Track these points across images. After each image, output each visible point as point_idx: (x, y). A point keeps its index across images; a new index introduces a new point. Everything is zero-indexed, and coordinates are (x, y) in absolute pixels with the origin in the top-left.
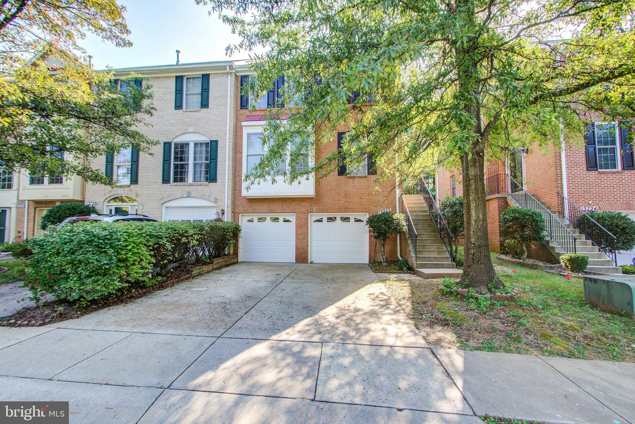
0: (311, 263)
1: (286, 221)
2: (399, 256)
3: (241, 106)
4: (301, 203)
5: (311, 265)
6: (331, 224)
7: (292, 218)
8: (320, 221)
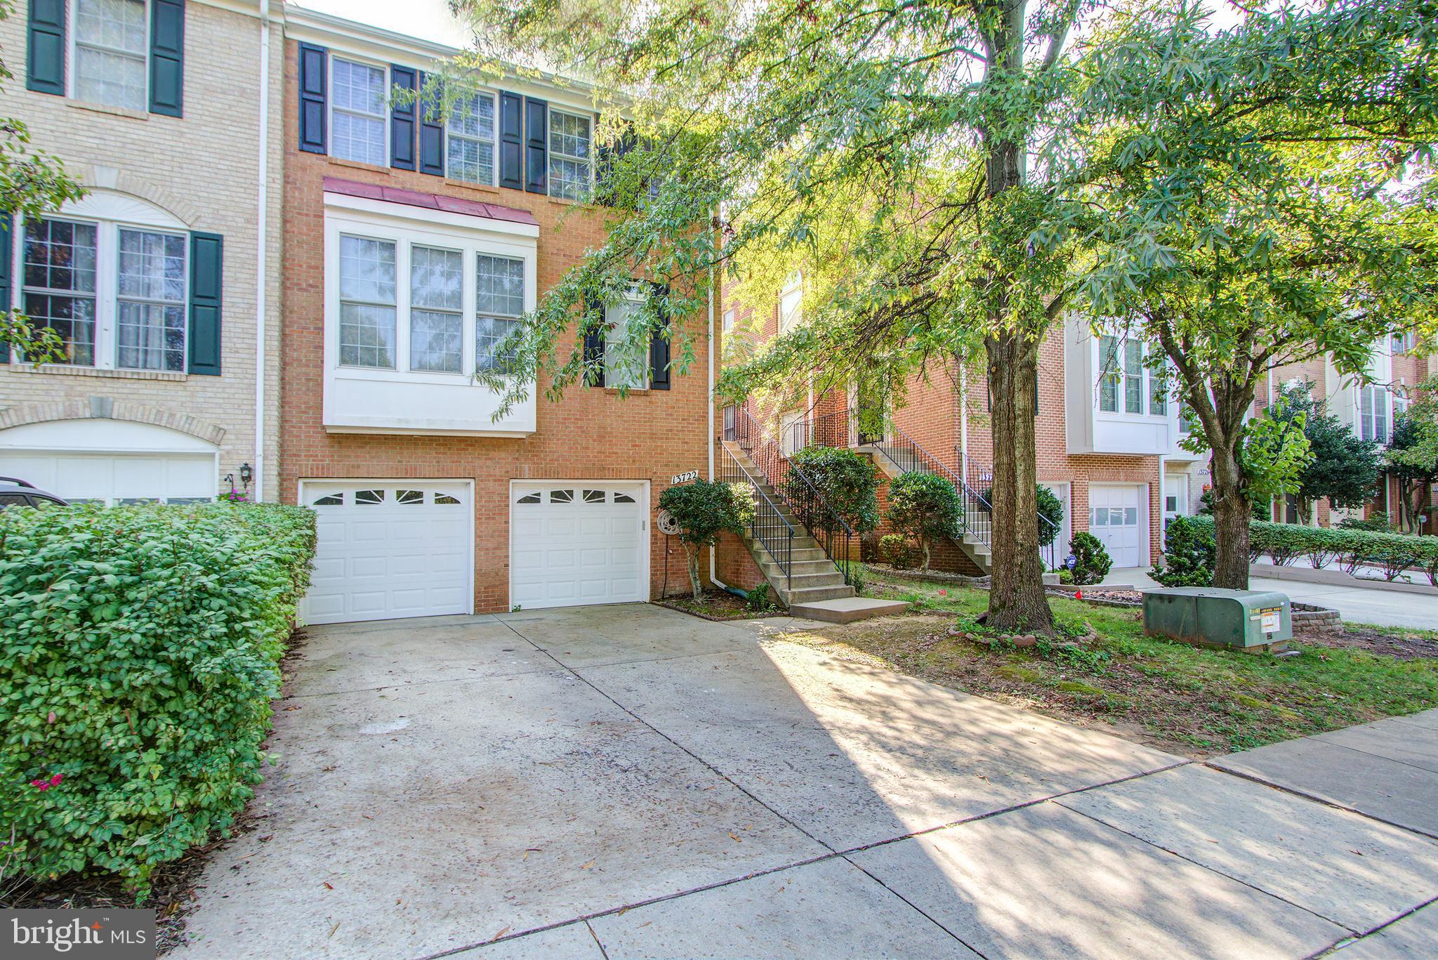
0: (517, 610)
1: (441, 500)
2: (713, 579)
3: (304, 139)
4: (491, 454)
5: (516, 616)
6: (561, 507)
7: (466, 493)
8: (534, 499)
